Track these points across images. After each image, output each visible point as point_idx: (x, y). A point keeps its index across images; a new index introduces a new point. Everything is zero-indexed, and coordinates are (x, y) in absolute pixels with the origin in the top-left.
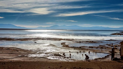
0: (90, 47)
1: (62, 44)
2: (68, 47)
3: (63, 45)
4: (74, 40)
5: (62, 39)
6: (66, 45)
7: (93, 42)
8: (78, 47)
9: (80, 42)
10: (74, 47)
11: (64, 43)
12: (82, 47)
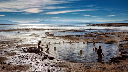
0: (77, 36)
1: (45, 33)
2: (52, 36)
3: (47, 34)
4: (58, 30)
5: (46, 29)
6: (50, 34)
7: (76, 30)
8: (63, 36)
9: (64, 31)
10: (59, 36)
11: (48, 33)
12: (67, 35)
